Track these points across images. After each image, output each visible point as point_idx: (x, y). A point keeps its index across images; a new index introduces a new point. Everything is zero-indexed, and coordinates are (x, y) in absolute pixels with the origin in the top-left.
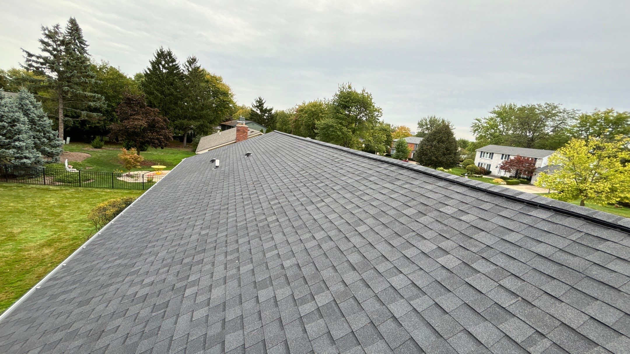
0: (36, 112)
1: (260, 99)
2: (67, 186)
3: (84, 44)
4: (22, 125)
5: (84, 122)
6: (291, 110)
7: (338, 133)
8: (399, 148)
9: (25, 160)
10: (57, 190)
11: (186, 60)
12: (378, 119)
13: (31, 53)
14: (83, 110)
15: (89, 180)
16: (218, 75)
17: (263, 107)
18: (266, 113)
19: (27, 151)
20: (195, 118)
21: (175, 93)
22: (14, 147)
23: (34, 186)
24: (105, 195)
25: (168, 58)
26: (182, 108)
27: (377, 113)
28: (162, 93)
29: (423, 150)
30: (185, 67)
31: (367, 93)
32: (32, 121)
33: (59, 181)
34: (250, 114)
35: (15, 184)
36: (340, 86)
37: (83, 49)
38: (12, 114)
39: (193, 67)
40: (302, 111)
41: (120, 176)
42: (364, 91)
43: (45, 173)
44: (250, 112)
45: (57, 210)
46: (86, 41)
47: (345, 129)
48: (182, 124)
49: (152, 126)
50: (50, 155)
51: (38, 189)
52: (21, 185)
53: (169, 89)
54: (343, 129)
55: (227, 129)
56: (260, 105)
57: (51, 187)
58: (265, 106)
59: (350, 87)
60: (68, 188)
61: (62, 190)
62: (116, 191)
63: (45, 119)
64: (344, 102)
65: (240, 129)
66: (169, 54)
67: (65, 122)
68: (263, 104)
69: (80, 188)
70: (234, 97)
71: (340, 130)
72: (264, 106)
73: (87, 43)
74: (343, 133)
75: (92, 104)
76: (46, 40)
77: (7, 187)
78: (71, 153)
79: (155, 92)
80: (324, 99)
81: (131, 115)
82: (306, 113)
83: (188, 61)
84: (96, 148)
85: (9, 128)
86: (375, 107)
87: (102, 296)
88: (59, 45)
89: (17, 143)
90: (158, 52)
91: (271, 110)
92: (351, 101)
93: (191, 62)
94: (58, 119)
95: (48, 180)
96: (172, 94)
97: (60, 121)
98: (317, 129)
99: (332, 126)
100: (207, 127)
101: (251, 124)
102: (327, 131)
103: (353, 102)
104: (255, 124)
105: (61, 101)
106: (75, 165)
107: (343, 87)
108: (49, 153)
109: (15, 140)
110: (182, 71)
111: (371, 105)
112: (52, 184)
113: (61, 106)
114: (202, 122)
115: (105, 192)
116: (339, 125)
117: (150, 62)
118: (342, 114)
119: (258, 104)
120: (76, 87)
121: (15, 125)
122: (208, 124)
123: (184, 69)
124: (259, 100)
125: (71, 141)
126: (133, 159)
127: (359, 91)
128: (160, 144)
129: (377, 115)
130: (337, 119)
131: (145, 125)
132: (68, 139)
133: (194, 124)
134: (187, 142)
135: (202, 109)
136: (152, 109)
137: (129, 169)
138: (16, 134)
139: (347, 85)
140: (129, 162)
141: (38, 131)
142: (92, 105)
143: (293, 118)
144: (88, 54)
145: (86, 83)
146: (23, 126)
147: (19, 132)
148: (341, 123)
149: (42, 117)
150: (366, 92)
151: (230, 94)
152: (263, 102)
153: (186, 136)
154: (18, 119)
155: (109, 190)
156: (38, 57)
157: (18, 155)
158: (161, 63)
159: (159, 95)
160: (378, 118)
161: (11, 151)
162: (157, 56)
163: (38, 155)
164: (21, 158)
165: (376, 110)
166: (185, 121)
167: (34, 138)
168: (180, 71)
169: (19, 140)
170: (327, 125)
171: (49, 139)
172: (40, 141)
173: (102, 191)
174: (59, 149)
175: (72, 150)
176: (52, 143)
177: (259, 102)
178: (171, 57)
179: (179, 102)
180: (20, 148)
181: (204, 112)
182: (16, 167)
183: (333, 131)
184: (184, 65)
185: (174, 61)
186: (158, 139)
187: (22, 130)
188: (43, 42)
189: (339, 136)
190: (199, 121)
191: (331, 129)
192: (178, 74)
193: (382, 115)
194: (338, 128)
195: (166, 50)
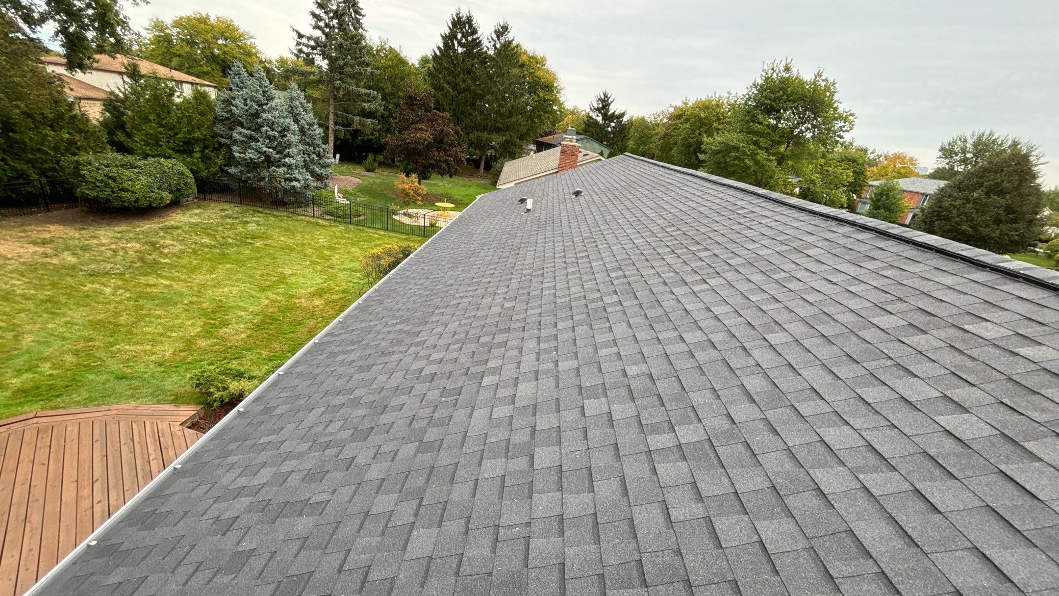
0: (306, 118)
1: (605, 96)
2: (337, 221)
3: (360, 15)
4: (292, 136)
5: (355, 133)
6: (659, 116)
7: (747, 161)
8: (878, 200)
9: (294, 183)
10: (326, 226)
11: (494, 30)
12: (841, 137)
13: (302, 32)
14: (355, 115)
15: (360, 216)
16: (539, 54)
17: (608, 110)
18: (612, 122)
19: (297, 171)
20: (498, 130)
21: (473, 88)
22: (284, 165)
23: (303, 218)
24: (378, 239)
25: (467, 28)
26: (481, 113)
27: (842, 124)
28: (455, 87)
29: (940, 207)
30: (490, 42)
31: (826, 80)
32: (302, 131)
33: (329, 213)
34: (585, 123)
35: (285, 214)
36: (766, 67)
37: (358, 21)
38: (282, 120)
39: (502, 41)
40: (679, 117)
41: (396, 214)
42: (819, 75)
43: (314, 202)
44: (586, 119)
45: (327, 253)
46: (362, 9)
47: (762, 155)
48: (480, 139)
49: (439, 141)
50: (319, 177)
51: (307, 222)
52: (291, 215)
53: (464, 81)
54: (758, 154)
55: (545, 150)
56: (604, 107)
57: (320, 221)
58: (612, 109)
59: (787, 69)
60: (337, 224)
61: (331, 226)
62: (391, 234)
63: (316, 127)
64: (770, 99)
65: (566, 149)
66: (469, 20)
67: (335, 131)
68: (609, 105)
69: (350, 226)
70: (562, 92)
71: (753, 156)
72: (610, 107)
73: (363, 12)
74: (757, 163)
75: (366, 105)
76: (318, 11)
77: (277, 216)
78: (341, 177)
79: (445, 85)
80: (729, 93)
81: (413, 123)
82: (687, 121)
83: (496, 32)
84: (368, 171)
85: (280, 139)
86: (840, 110)
87: (383, 365)
88: (331, 19)
89: (287, 160)
90: (454, 19)
91: (622, 115)
92: (785, 97)
93: (502, 31)
94: (327, 128)
95: (318, 211)
96: (468, 89)
97: (331, 131)
98: (704, 152)
99: (736, 148)
100: (515, 145)
101: (585, 141)
102: (724, 157)
103: (789, 101)
104: (591, 142)
105: (332, 102)
106: (345, 194)
107: (773, 69)
108: (318, 175)
109: (286, 156)
110: (485, 49)
111: (830, 105)
112: (321, 217)
113: (332, 110)
114: (508, 137)
115: (378, 234)
116: (752, 147)
117: (441, 35)
118: (760, 123)
119: (601, 106)
120: (349, 80)
121: (285, 136)
122: (518, 140)
123: (488, 45)
124: (603, 97)
125: (340, 160)
126: (412, 190)
127: (807, 76)
128: (449, 171)
129: (841, 127)
130: (749, 133)
131: (431, 139)
132: (338, 156)
133: (496, 140)
134: (485, 169)
135: (511, 115)
136: (441, 114)
137: (407, 204)
138: (286, 148)
139: (783, 63)
140: (407, 195)
141: (308, 144)
142: (366, 107)
143: (661, 131)
144: (364, 30)
145: (361, 74)
146: (293, 138)
147: (289, 145)
148: (756, 143)
149: (311, 125)
150: (823, 78)
151: (556, 87)
152: (610, 101)
153: (484, 157)
154: (288, 127)
155: (382, 233)
156: (309, 39)
157: (288, 176)
158: (456, 38)
159: (451, 90)
160: (842, 134)
161: (282, 170)
162: (451, 26)
163: (307, 177)
164: (291, 180)
165: (840, 118)
166: (484, 135)
167: (304, 154)
168: (483, 49)
169: (288, 155)
170: (726, 145)
171: (319, 155)
172: (309, 157)
173: (375, 233)
174: (330, 170)
175: (341, 173)
176: (322, 162)
177: (603, 101)
178: (471, 26)
179: (478, 103)
180: (289, 167)
181: (513, 119)
182: (286, 190)
183: (737, 158)
184: (490, 38)
185: (474, 32)
186: (446, 162)
187: (292, 142)
188: (314, 15)
189: (748, 168)
190: (504, 135)
191: (733, 154)
192: (479, 54)
193: (851, 129)
194: (749, 153)
195: (464, 14)
